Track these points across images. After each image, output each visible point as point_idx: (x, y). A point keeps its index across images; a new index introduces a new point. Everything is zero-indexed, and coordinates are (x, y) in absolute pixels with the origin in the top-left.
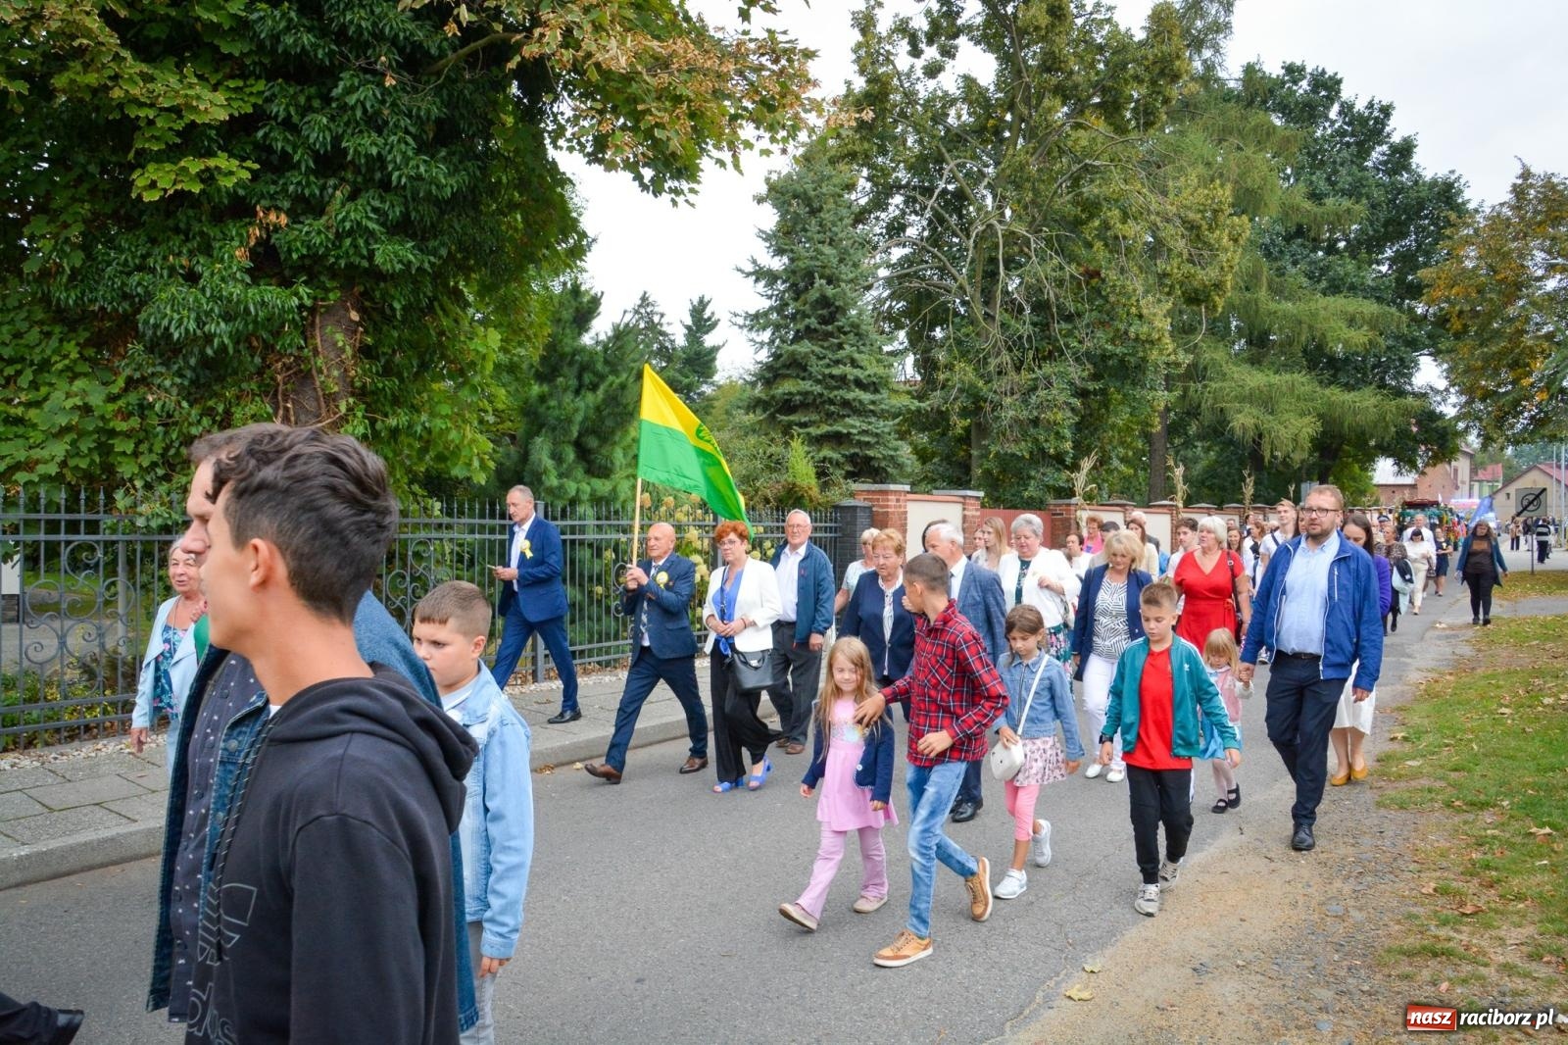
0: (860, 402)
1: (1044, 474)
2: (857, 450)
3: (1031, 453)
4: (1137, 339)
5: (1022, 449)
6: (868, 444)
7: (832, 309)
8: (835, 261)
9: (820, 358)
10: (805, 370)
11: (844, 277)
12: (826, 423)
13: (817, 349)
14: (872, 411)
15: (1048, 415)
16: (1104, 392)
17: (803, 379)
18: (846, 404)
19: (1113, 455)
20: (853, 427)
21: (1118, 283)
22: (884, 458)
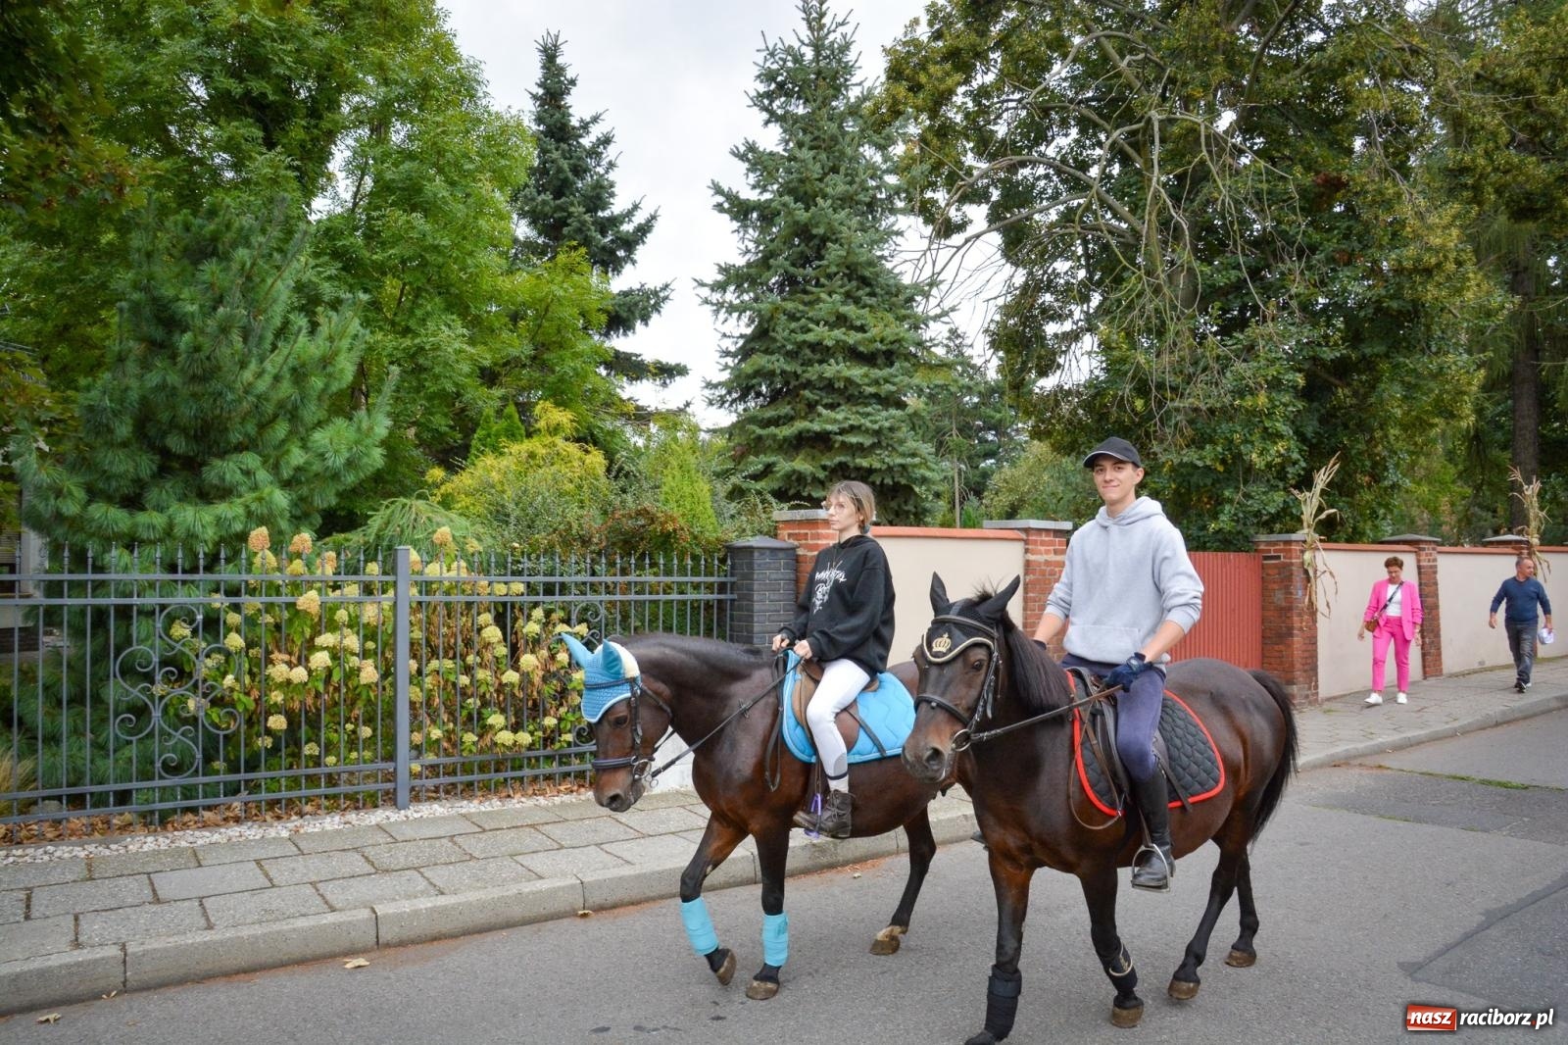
0: (849, 381)
1: (1247, 496)
2: (842, 459)
3: (1223, 462)
4: (1399, 271)
5: (1207, 457)
6: (860, 447)
7: (816, 241)
8: (816, 170)
9: (792, 317)
10: (774, 340)
11: (829, 190)
12: (804, 418)
13: (789, 306)
14: (876, 396)
15: (1248, 402)
16: (1368, 364)
17: (772, 353)
18: (829, 386)
19: (1390, 465)
20: (835, 421)
21: (1369, 187)
22: (890, 469)
